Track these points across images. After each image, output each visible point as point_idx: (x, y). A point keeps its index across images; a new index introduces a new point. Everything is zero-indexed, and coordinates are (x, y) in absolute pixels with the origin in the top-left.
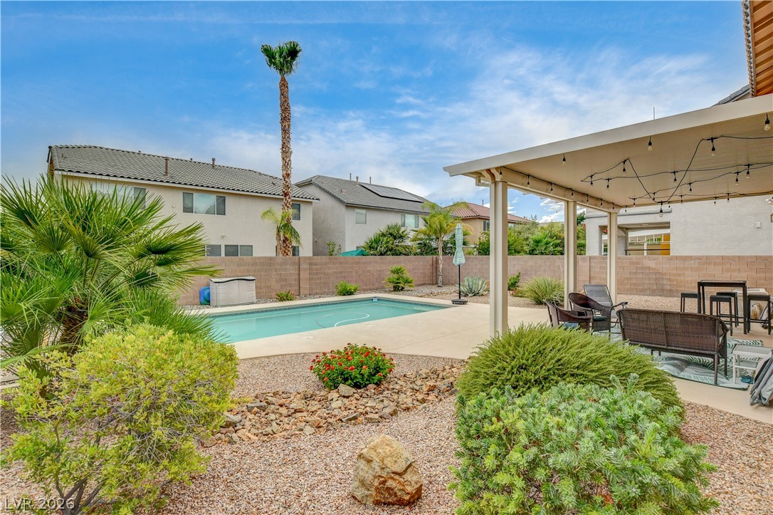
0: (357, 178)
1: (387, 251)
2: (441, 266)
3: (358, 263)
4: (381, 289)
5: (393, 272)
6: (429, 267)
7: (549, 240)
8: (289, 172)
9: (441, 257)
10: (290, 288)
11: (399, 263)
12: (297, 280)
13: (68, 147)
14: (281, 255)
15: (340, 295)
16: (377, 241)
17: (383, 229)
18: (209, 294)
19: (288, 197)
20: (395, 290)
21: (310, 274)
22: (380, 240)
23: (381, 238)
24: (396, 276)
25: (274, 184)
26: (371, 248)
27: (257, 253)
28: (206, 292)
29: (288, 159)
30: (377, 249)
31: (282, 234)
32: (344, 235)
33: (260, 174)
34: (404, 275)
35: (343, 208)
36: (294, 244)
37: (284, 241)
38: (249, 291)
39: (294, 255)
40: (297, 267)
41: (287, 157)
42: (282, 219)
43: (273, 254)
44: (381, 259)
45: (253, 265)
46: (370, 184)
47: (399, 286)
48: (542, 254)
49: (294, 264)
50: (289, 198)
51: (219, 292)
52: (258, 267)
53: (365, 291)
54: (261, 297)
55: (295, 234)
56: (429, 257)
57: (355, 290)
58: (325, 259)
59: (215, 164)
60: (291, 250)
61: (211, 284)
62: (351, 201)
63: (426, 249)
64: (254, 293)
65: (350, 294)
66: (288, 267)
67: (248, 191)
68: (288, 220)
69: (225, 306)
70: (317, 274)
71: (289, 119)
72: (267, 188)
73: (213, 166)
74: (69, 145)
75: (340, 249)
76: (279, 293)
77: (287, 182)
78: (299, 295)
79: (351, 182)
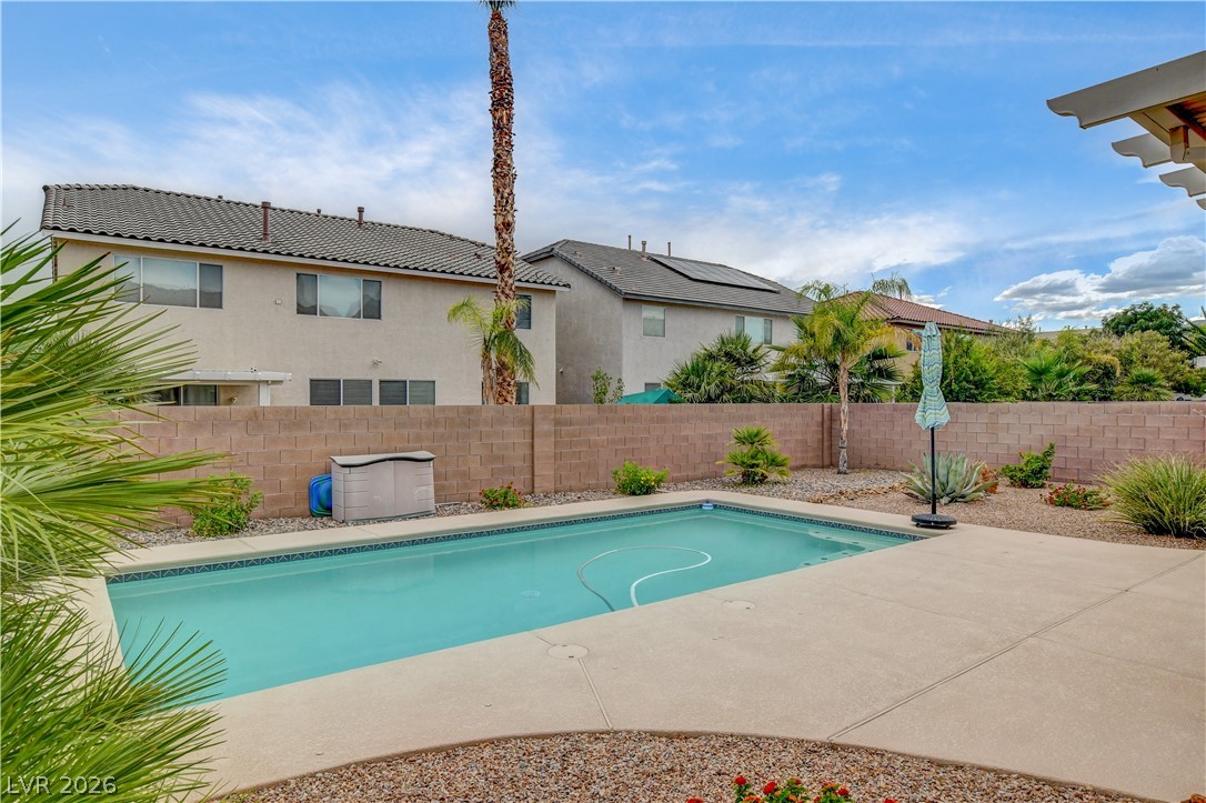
0: (644, 244)
1: (722, 393)
2: (845, 427)
3: (662, 420)
4: (713, 479)
5: (741, 440)
6: (814, 428)
7: (1066, 366)
8: (510, 218)
9: (845, 406)
10: (512, 478)
11: (749, 418)
12: (528, 458)
13: (80, 189)
14: (492, 402)
15: (624, 493)
16: (698, 370)
17: (711, 344)
18: (329, 492)
19: (506, 274)
20: (745, 483)
21: (556, 444)
22: (704, 369)
23: (709, 365)
24: (746, 449)
25: (479, 257)
26: (686, 385)
27: (444, 398)
28: (323, 487)
29: (507, 191)
30: (699, 387)
31: (493, 355)
32: (620, 360)
33: (451, 237)
34: (766, 447)
35: (618, 304)
36: (520, 378)
37: (499, 372)
38: (419, 485)
39: (519, 400)
40: (528, 428)
41: (505, 186)
42: (495, 322)
43: (476, 400)
44: (711, 410)
45: (429, 425)
46: (669, 257)
47: (756, 474)
48: (1050, 397)
49: (521, 421)
50: (510, 276)
51: (351, 489)
52: (441, 430)
53: (678, 482)
54: (447, 500)
55: (523, 356)
56: (814, 407)
57: (658, 482)
58: (589, 410)
59: (365, 219)
60: (513, 389)
61: (335, 468)
62: (634, 289)
63: (802, 389)
64: (431, 489)
65: (647, 493)
66: (506, 429)
67: (425, 270)
68: (508, 324)
69: (365, 521)
70: (571, 444)
71: (510, 103)
72: (466, 264)
73: (360, 223)
74: (82, 184)
75: (620, 388)
76: (487, 489)
77: (504, 241)
78: (532, 494)
79: (630, 253)
